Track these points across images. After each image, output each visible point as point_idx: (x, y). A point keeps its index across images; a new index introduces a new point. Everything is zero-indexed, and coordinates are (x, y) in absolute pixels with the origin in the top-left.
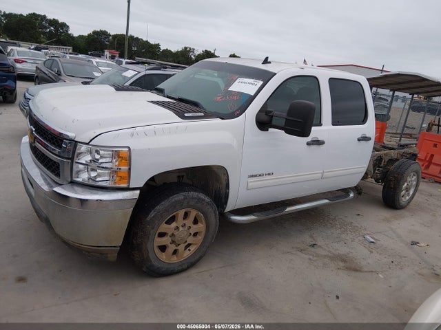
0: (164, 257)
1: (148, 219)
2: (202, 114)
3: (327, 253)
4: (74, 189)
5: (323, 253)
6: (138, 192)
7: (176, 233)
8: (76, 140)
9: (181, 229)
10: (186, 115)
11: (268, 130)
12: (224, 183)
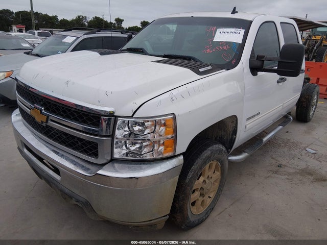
0: (195, 211)
1: (187, 180)
2: (210, 68)
3: (294, 171)
4: (114, 167)
5: (292, 171)
6: (182, 157)
7: (204, 186)
8: (115, 115)
9: (207, 181)
10: (201, 70)
11: (257, 75)
12: (231, 129)
